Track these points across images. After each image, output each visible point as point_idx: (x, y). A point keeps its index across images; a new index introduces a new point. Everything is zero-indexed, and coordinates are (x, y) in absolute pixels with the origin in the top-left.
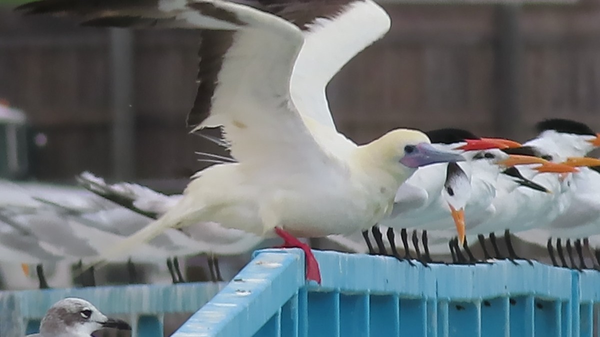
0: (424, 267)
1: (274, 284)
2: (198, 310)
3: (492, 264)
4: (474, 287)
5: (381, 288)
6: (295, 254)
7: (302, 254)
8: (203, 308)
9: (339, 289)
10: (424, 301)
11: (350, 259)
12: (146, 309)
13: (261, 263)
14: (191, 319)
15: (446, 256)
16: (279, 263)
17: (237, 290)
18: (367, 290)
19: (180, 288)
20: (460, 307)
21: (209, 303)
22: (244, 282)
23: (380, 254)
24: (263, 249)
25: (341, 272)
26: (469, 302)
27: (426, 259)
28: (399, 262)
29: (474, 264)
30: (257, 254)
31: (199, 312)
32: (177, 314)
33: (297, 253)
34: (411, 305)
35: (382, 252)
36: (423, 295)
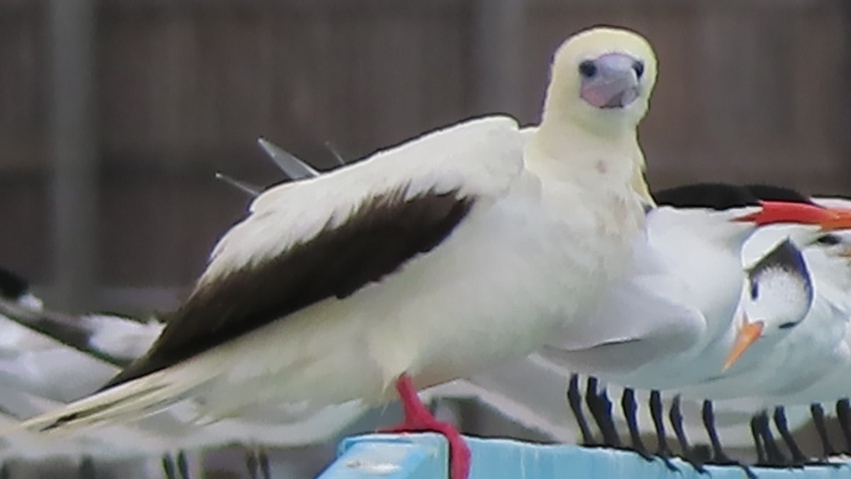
0: (697, 473)
3: (837, 466)
6: (430, 446)
7: (442, 447)
11: (542, 455)
13: (359, 464)
15: (744, 450)
16: (394, 463)
23: (605, 446)
24: (361, 434)
27: (701, 457)
28: (644, 461)
29: (800, 467)
30: (349, 445)
33: (434, 444)
35: (610, 441)
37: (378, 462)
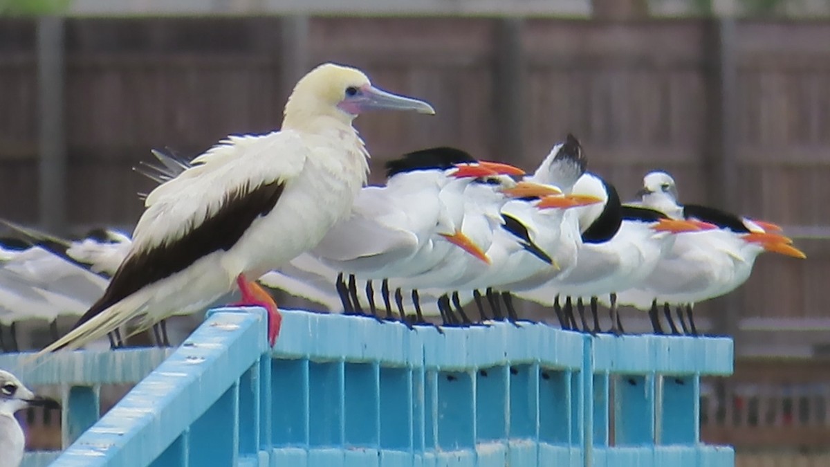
0: (409, 330)
1: (231, 350)
2: (141, 379)
3: (488, 326)
4: (468, 354)
5: (358, 355)
6: (256, 314)
7: (264, 314)
8: (146, 379)
9: (308, 356)
10: (410, 370)
11: (321, 319)
12: (79, 379)
13: (216, 325)
14: (132, 392)
15: (436, 317)
16: (236, 325)
17: (187, 356)
18: (341, 357)
19: (120, 353)
20: (451, 378)
21: (154, 372)
22: (196, 347)
23: (357, 314)
24: (218, 308)
25: (311, 335)
26: (462, 371)
27: (413, 321)
28: (379, 323)
29: (468, 327)
30: (211, 314)
31: (142, 382)
32: (115, 385)
33: (259, 313)
34: (394, 375)
35: (359, 312)
36: (407, 363)
37: (228, 323)
